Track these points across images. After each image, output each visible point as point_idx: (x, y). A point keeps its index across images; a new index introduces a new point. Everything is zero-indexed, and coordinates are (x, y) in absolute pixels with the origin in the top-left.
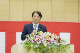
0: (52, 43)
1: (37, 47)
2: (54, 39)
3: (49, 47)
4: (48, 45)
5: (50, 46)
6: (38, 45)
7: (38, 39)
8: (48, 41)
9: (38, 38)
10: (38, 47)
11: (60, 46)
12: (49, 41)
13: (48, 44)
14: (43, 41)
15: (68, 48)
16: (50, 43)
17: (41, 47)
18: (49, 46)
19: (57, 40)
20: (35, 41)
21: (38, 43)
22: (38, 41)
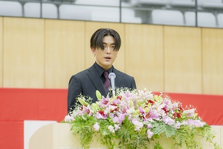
0: (158, 119)
1: (114, 131)
2: (164, 109)
3: (150, 134)
4: (145, 126)
5: (152, 130)
6: (117, 126)
7: (113, 108)
8: (145, 116)
9: (116, 105)
10: (117, 132)
11: (183, 131)
12: (149, 115)
13: (145, 123)
14: (130, 115)
15: (206, 135)
16: (152, 121)
17: (126, 132)
18: (149, 130)
19: (173, 113)
20: (106, 113)
21: (115, 120)
22: (116, 115)
